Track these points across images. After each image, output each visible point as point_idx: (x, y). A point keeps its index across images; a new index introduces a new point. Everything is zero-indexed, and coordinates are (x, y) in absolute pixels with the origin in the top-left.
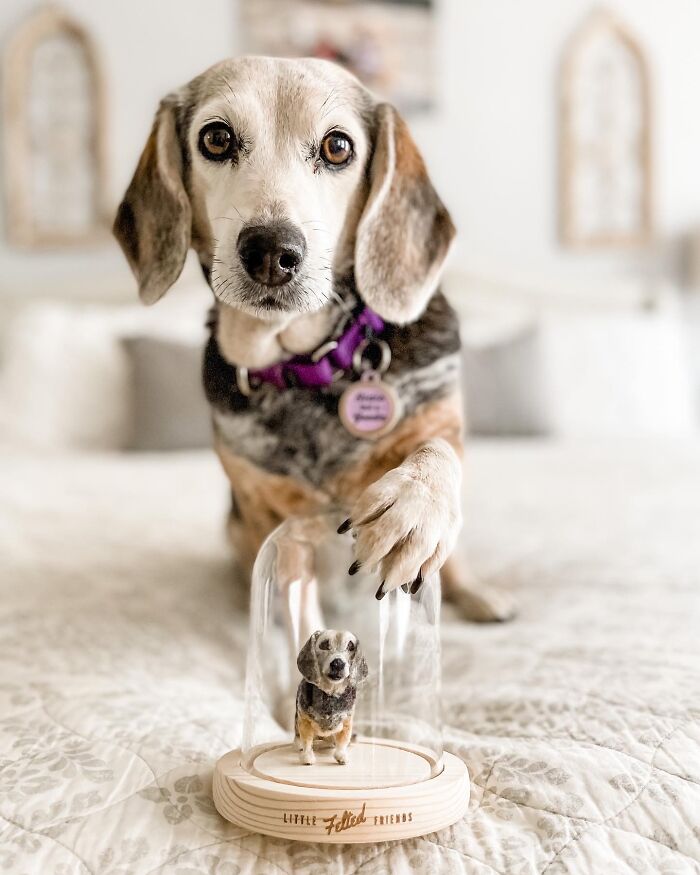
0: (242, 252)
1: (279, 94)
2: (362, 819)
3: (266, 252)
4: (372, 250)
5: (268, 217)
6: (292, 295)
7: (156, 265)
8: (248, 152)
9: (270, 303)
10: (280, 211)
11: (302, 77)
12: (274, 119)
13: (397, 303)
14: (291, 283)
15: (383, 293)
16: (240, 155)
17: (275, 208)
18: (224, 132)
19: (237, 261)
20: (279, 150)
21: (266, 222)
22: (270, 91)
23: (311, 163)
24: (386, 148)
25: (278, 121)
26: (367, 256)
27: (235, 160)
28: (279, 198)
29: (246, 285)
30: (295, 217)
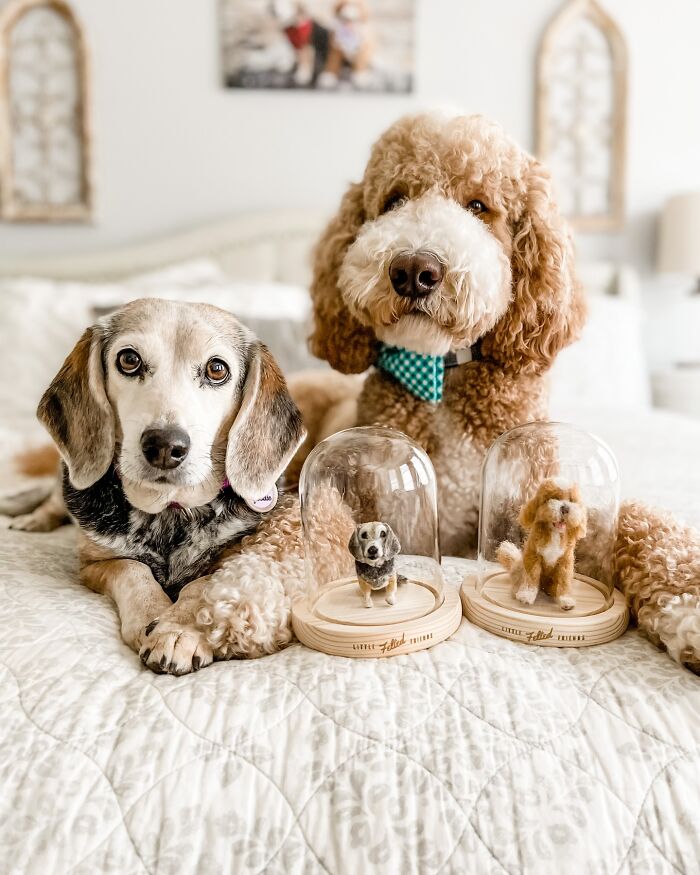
0: (144, 445)
1: (178, 334)
2: (403, 642)
3: (162, 447)
4: (240, 447)
5: (163, 422)
6: (178, 476)
7: (88, 455)
8: (152, 374)
9: (163, 480)
10: (173, 418)
11: (195, 323)
12: (173, 351)
13: (254, 485)
14: (178, 468)
15: (244, 478)
16: (146, 375)
17: (169, 416)
18: (134, 356)
19: (139, 452)
20: (175, 372)
21: (162, 426)
22: (171, 332)
23: (198, 381)
24: (254, 378)
25: (176, 352)
26: (235, 451)
27: (142, 378)
28: (174, 409)
29: (145, 469)
30: (183, 423)
